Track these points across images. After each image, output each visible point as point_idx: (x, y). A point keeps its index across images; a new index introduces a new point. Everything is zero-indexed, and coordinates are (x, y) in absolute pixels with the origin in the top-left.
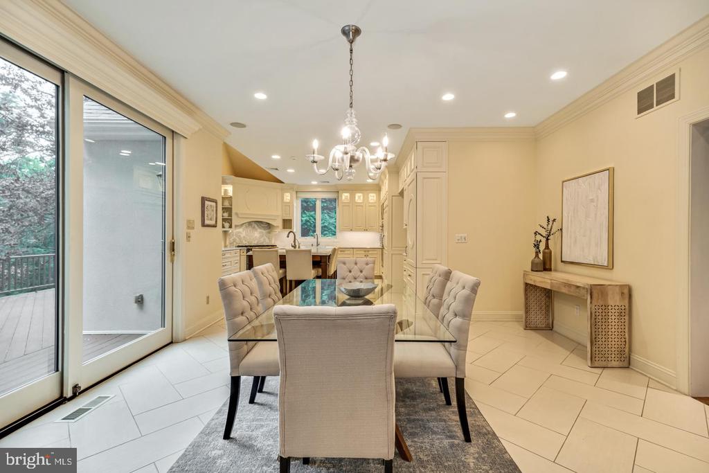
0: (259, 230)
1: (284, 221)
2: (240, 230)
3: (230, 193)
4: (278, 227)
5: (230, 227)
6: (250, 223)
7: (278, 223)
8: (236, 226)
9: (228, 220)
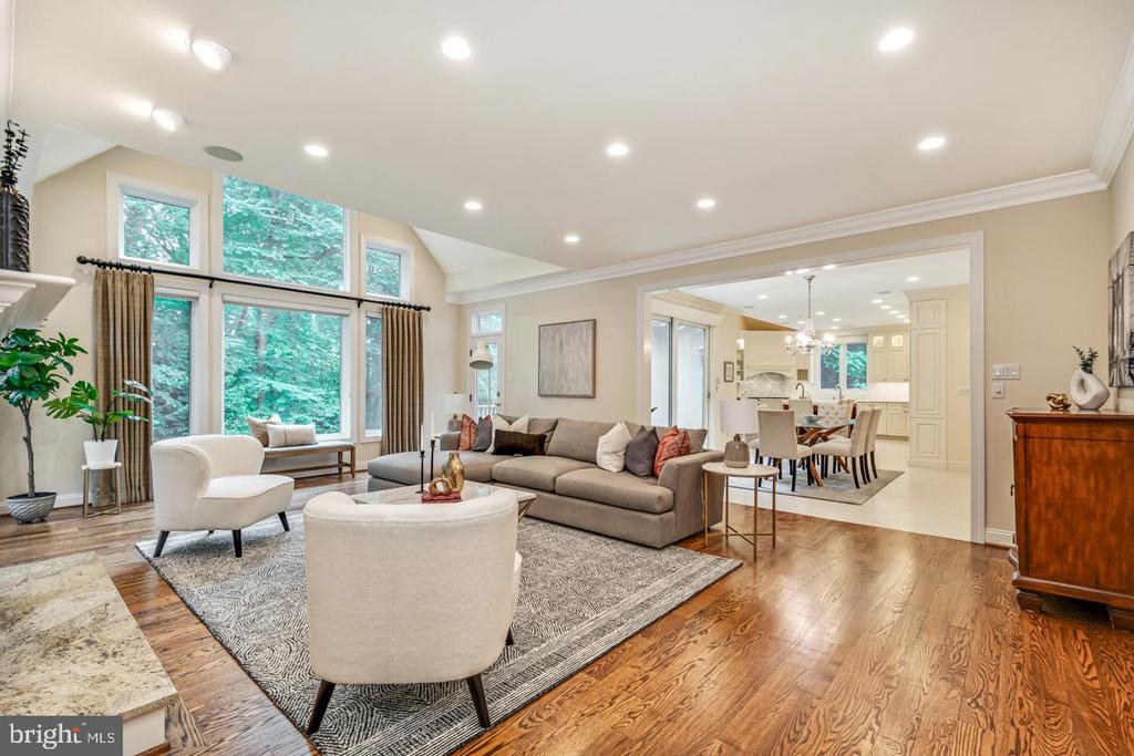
0: (772, 382)
1: (799, 371)
2: (752, 382)
3: (742, 347)
4: (791, 378)
5: (742, 379)
6: (761, 375)
7: (793, 374)
8: (748, 378)
9: (740, 373)
